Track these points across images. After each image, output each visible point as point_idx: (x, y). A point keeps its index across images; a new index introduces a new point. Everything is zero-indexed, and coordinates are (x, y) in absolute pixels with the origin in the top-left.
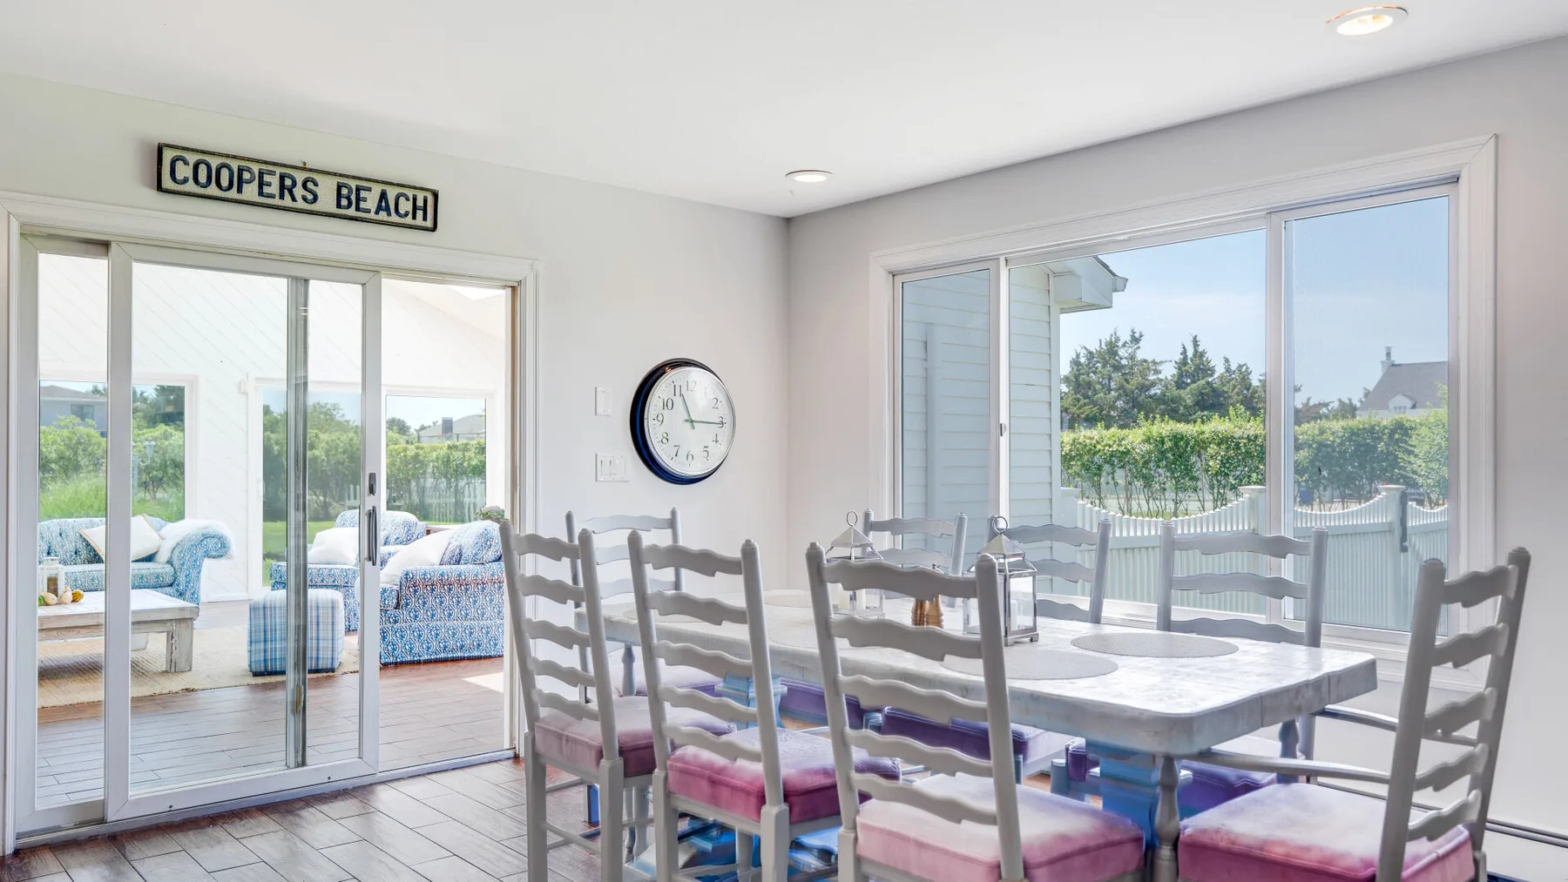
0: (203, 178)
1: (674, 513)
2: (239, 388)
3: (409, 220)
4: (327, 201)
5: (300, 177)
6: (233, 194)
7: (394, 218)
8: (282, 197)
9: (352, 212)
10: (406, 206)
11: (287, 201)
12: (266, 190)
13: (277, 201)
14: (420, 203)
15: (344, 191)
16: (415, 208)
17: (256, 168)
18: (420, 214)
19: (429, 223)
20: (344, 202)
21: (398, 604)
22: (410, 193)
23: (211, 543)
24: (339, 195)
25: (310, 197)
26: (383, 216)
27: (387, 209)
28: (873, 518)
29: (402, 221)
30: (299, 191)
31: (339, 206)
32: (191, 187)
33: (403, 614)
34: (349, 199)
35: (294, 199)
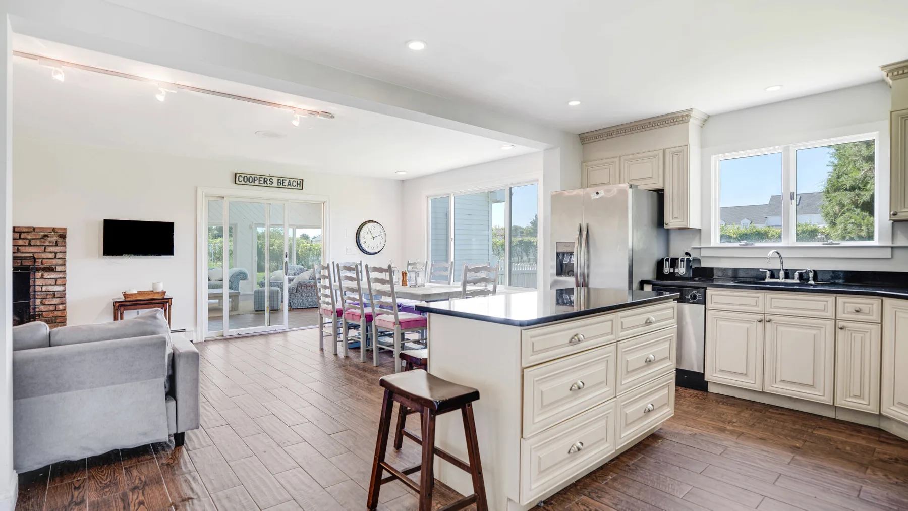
0: (245, 180)
1: (361, 262)
2: (250, 227)
3: (296, 187)
4: (275, 184)
5: (269, 178)
6: (252, 183)
7: (292, 187)
8: (264, 183)
9: (281, 186)
10: (295, 184)
11: (266, 184)
12: (260, 182)
13: (263, 185)
14: (299, 183)
15: (280, 181)
16: (297, 184)
17: (258, 176)
18: (299, 185)
19: (301, 188)
20: (279, 184)
21: (296, 291)
22: (296, 180)
23: (242, 275)
24: (278, 182)
25: (271, 183)
26: (289, 186)
27: (290, 185)
28: (410, 262)
29: (294, 188)
30: (268, 182)
31: (278, 185)
32: (243, 182)
33: (298, 294)
34: (280, 182)
35: (267, 183)
